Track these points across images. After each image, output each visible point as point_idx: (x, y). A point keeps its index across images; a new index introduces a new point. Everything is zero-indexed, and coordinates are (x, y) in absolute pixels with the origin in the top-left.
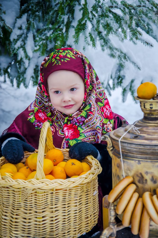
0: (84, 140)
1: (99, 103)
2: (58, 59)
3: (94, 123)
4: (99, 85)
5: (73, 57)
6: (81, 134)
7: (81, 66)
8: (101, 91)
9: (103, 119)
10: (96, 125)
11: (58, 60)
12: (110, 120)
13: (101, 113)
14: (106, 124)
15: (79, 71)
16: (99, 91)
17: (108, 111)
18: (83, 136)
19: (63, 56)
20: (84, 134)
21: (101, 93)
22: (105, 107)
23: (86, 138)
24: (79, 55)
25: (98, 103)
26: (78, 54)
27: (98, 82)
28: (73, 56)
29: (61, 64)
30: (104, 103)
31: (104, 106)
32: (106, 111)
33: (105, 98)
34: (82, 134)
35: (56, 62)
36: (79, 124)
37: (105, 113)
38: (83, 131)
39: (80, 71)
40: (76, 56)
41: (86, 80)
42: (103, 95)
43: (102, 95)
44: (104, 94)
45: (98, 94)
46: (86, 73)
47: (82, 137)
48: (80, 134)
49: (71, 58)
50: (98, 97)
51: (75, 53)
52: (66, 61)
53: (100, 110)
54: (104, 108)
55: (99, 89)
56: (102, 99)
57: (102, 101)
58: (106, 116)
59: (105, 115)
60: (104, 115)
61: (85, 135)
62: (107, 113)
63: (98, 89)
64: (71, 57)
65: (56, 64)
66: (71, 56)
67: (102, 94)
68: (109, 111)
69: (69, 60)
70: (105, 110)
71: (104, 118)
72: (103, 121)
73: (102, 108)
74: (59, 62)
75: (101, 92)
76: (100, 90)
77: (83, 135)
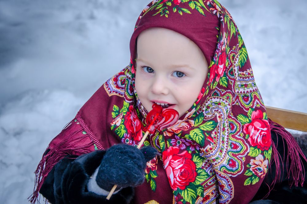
0: (207, 184)
1: (241, 118)
2: (168, 6)
3: (217, 158)
4: (247, 79)
5: (201, 11)
6: (199, 172)
7: (211, 32)
8: (247, 92)
9: (249, 148)
10: (219, 164)
11: (167, 8)
12: (265, 152)
13: (244, 137)
14: (254, 158)
15: (201, 40)
16: (244, 92)
17: (258, 134)
18: (204, 176)
19: (181, 2)
20: (205, 171)
21: (248, 97)
22: (253, 125)
23: (209, 179)
24: (217, 10)
25: (238, 117)
26: (215, 7)
27: (247, 74)
28: (202, 8)
29: (168, 16)
30: (251, 117)
31: (251, 123)
32: (255, 133)
33: (254, 107)
34: (201, 170)
35: (161, 11)
36: (193, 149)
37: (252, 137)
38: (203, 165)
39: (205, 41)
40: (209, 10)
41: (213, 63)
42: (251, 102)
43: (248, 100)
44: (253, 99)
45: (241, 98)
46: (219, 50)
47: (202, 177)
48: (196, 172)
49: (195, 11)
50: (240, 104)
51: (208, 3)
52: (181, 14)
53: (241, 130)
54: (250, 127)
55: (246, 88)
56: (248, 109)
57: (247, 113)
58: (255, 142)
59: (253, 140)
60: (249, 140)
61: (207, 173)
62: (256, 138)
63: (244, 87)
64: (195, 9)
65: (160, 14)
66: (198, 7)
67: (250, 99)
68: (260, 134)
69: (189, 12)
70: (253, 131)
71: (250, 146)
72: (248, 151)
73: (247, 127)
74: (168, 12)
75: (249, 94)
76: (246, 90)
77: (204, 173)
